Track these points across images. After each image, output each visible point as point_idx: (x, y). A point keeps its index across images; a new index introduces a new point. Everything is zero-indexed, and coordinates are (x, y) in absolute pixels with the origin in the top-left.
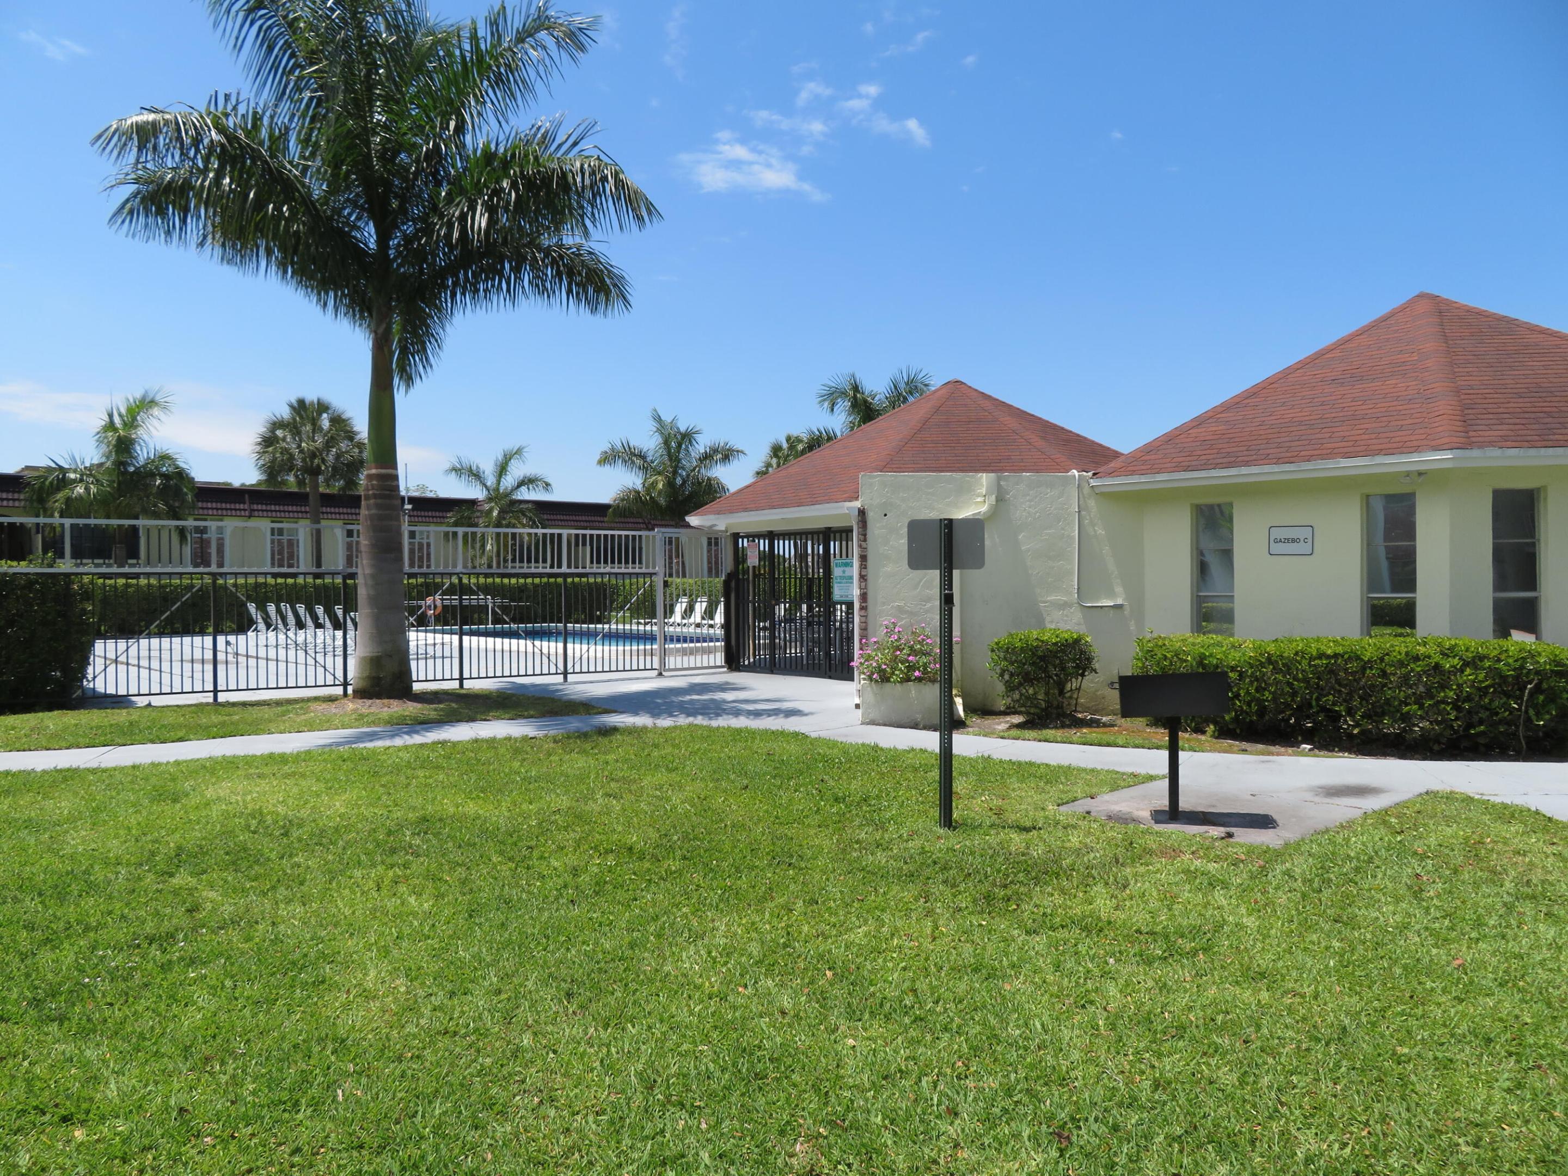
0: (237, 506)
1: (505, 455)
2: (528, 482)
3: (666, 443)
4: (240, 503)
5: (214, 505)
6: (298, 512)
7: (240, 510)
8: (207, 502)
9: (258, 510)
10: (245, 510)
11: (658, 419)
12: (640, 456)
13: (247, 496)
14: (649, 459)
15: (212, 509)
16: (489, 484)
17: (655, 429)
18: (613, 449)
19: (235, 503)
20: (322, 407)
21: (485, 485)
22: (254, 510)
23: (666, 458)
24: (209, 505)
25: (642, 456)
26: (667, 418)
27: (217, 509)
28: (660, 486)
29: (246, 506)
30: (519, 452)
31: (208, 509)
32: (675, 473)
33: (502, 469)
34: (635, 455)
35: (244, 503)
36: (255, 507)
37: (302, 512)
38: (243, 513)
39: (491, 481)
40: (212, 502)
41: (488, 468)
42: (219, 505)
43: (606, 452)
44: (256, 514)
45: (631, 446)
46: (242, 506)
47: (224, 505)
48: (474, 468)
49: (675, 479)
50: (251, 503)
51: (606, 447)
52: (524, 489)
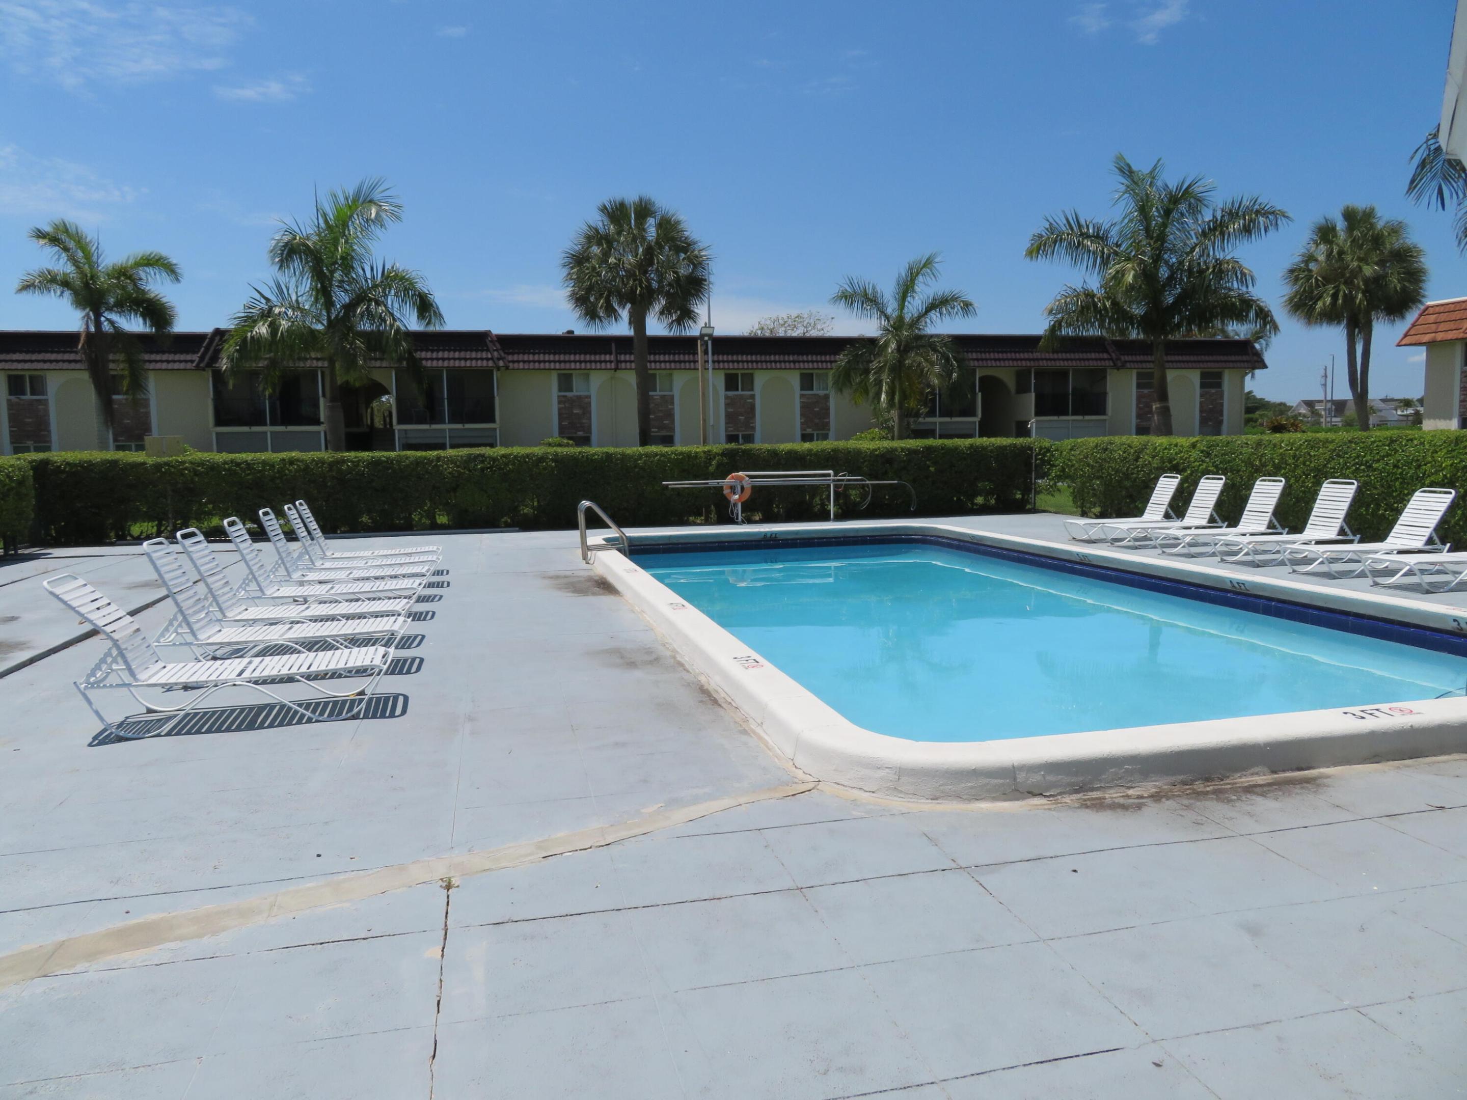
0: (603, 357)
1: (911, 269)
2: (939, 304)
3: (1143, 210)
4: (605, 354)
5: (577, 357)
6: (670, 362)
7: (606, 362)
8: (570, 354)
9: (626, 362)
10: (611, 362)
11: (1127, 171)
12: (1097, 237)
13: (613, 345)
14: (1111, 242)
15: (575, 362)
16: (889, 311)
17: (1123, 188)
18: (1051, 229)
19: (600, 354)
20: (644, 210)
21: (883, 313)
22: (621, 362)
23: (1142, 236)
24: (572, 357)
25: (1100, 237)
26: (1142, 167)
27: (580, 362)
28: (1130, 278)
29: (613, 358)
30: (928, 263)
31: (570, 362)
32: (1157, 259)
33: (906, 289)
34: (1088, 236)
35: (611, 354)
36: (622, 357)
37: (675, 362)
38: (608, 365)
39: (891, 308)
40: (575, 354)
41: (888, 292)
42: (582, 357)
43: (1041, 236)
44: (623, 365)
45: (1083, 222)
46: (608, 357)
47: (588, 357)
48: (870, 291)
49: (1157, 268)
50: (619, 353)
51: (1039, 227)
52: (934, 315)
